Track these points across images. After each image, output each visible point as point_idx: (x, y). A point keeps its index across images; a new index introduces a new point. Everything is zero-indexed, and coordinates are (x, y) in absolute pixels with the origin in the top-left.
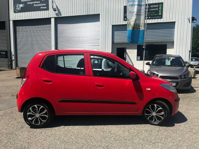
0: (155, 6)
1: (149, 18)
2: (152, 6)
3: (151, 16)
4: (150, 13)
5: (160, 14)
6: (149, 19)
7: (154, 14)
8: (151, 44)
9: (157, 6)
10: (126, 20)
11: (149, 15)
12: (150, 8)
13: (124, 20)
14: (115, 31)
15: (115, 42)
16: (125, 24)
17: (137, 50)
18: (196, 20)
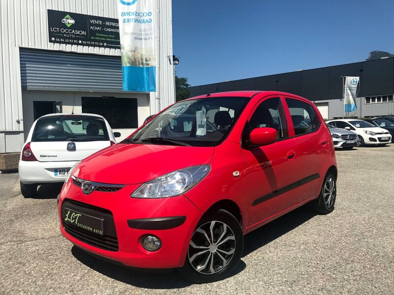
0: (114, 24)
1: (103, 44)
2: (107, 23)
3: (107, 42)
4: (105, 35)
6: (105, 47)
7: (113, 40)
8: (109, 97)
10: (54, 42)
11: (103, 39)
12: (103, 26)
13: (51, 41)
14: (27, 63)
15: (29, 88)
16: (52, 49)
17: (81, 107)
18: (178, 60)
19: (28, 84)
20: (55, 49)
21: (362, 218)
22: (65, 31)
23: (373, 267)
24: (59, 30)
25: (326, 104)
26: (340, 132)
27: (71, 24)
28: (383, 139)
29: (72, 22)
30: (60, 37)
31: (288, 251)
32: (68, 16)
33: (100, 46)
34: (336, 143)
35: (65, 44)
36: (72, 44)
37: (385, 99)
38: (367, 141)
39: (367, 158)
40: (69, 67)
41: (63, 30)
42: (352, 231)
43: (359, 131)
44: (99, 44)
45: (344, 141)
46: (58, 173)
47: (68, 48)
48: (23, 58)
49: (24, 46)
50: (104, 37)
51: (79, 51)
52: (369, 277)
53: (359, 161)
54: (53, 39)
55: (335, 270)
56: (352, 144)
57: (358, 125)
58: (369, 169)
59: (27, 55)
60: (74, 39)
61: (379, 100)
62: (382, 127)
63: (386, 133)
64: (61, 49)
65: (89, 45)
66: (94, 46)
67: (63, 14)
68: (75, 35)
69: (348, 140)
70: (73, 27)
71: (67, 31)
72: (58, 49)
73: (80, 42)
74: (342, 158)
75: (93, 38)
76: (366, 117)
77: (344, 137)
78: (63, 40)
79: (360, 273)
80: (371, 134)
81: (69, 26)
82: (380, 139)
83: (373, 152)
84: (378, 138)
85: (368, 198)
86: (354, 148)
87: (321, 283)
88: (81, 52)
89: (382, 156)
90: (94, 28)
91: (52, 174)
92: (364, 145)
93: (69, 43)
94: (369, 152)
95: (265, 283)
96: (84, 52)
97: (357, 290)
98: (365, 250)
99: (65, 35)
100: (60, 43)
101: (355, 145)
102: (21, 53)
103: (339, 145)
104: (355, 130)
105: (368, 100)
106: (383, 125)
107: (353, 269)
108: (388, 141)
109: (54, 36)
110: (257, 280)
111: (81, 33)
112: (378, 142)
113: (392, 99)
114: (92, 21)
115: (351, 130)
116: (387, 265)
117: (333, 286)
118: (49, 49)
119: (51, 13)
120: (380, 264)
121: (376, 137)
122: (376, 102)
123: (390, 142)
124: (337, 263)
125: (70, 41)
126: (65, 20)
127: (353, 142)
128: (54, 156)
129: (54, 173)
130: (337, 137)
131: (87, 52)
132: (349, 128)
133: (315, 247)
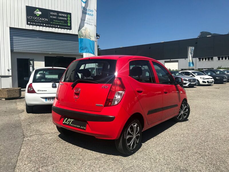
0: (63, 15)
1: (57, 26)
2: (60, 15)
3: (60, 25)
4: (58, 21)
5: (69, 24)
6: (59, 28)
7: (63, 24)
8: (60, 57)
9: (66, 16)
10: (30, 24)
11: (57, 23)
12: (58, 16)
13: (28, 24)
14: (13, 36)
15: (15, 51)
16: (28, 29)
17: (44, 62)
18: (99, 36)
19: (14, 48)
20: (30, 29)
21: (207, 122)
22: (36, 18)
23: (217, 144)
24: (33, 18)
25: (177, 61)
26: (187, 78)
27: (39, 15)
28: (210, 82)
29: (40, 13)
30: (33, 22)
31: (176, 137)
32: (38, 10)
33: (55, 28)
34: (185, 84)
35: (36, 26)
36: (40, 26)
37: (209, 59)
38: (201, 83)
39: (203, 92)
40: (38, 39)
41: (34, 18)
42: (204, 128)
43: (197, 77)
44: (55, 26)
45: (190, 83)
46: (47, 100)
47: (37, 28)
48: (11, 33)
49: (12, 26)
50: (58, 22)
51: (43, 30)
52: (216, 148)
53: (199, 94)
54: (29, 23)
55: (200, 145)
56: (194, 84)
57: (196, 74)
58: (205, 98)
59: (14, 32)
60: (41, 23)
61: (206, 59)
62: (209, 75)
63: (211, 79)
64: (33, 29)
65: (49, 27)
66: (52, 27)
67: (35, 9)
68: (42, 21)
69: (192, 82)
70: (40, 16)
71: (37, 18)
72: (32, 29)
73: (44, 25)
74: (189, 92)
75: (52, 23)
76: (199, 69)
77: (189, 80)
78: (35, 24)
79: (211, 146)
80: (203, 79)
81: (38, 15)
82: (208, 82)
83: (205, 89)
84: (207, 81)
85: (208, 113)
86: (195, 86)
87: (195, 150)
88: (45, 30)
89: (210, 91)
90: (53, 17)
91: (44, 100)
92: (200, 85)
93: (38, 25)
94: (203, 89)
95: (170, 151)
96: (47, 30)
97: (212, 153)
98: (211, 136)
99: (36, 21)
100: (33, 25)
101: (195, 85)
102: (11, 30)
103: (187, 85)
104: (195, 76)
105: (200, 59)
106: (209, 74)
107: (208, 145)
108: (212, 83)
109: (29, 21)
110: (166, 150)
111: (45, 19)
112: (207, 83)
113: (213, 59)
114: (51, 13)
115: (193, 77)
116: (223, 143)
117: (201, 151)
118: (26, 28)
119: (28, 8)
120: (220, 142)
121: (206, 81)
122: (204, 61)
123: (213, 83)
124: (200, 142)
125: (39, 24)
126: (36, 12)
127: (194, 83)
128: (45, 91)
129: (45, 100)
130: (186, 80)
131: (48, 31)
132: (192, 75)
133: (188, 136)
